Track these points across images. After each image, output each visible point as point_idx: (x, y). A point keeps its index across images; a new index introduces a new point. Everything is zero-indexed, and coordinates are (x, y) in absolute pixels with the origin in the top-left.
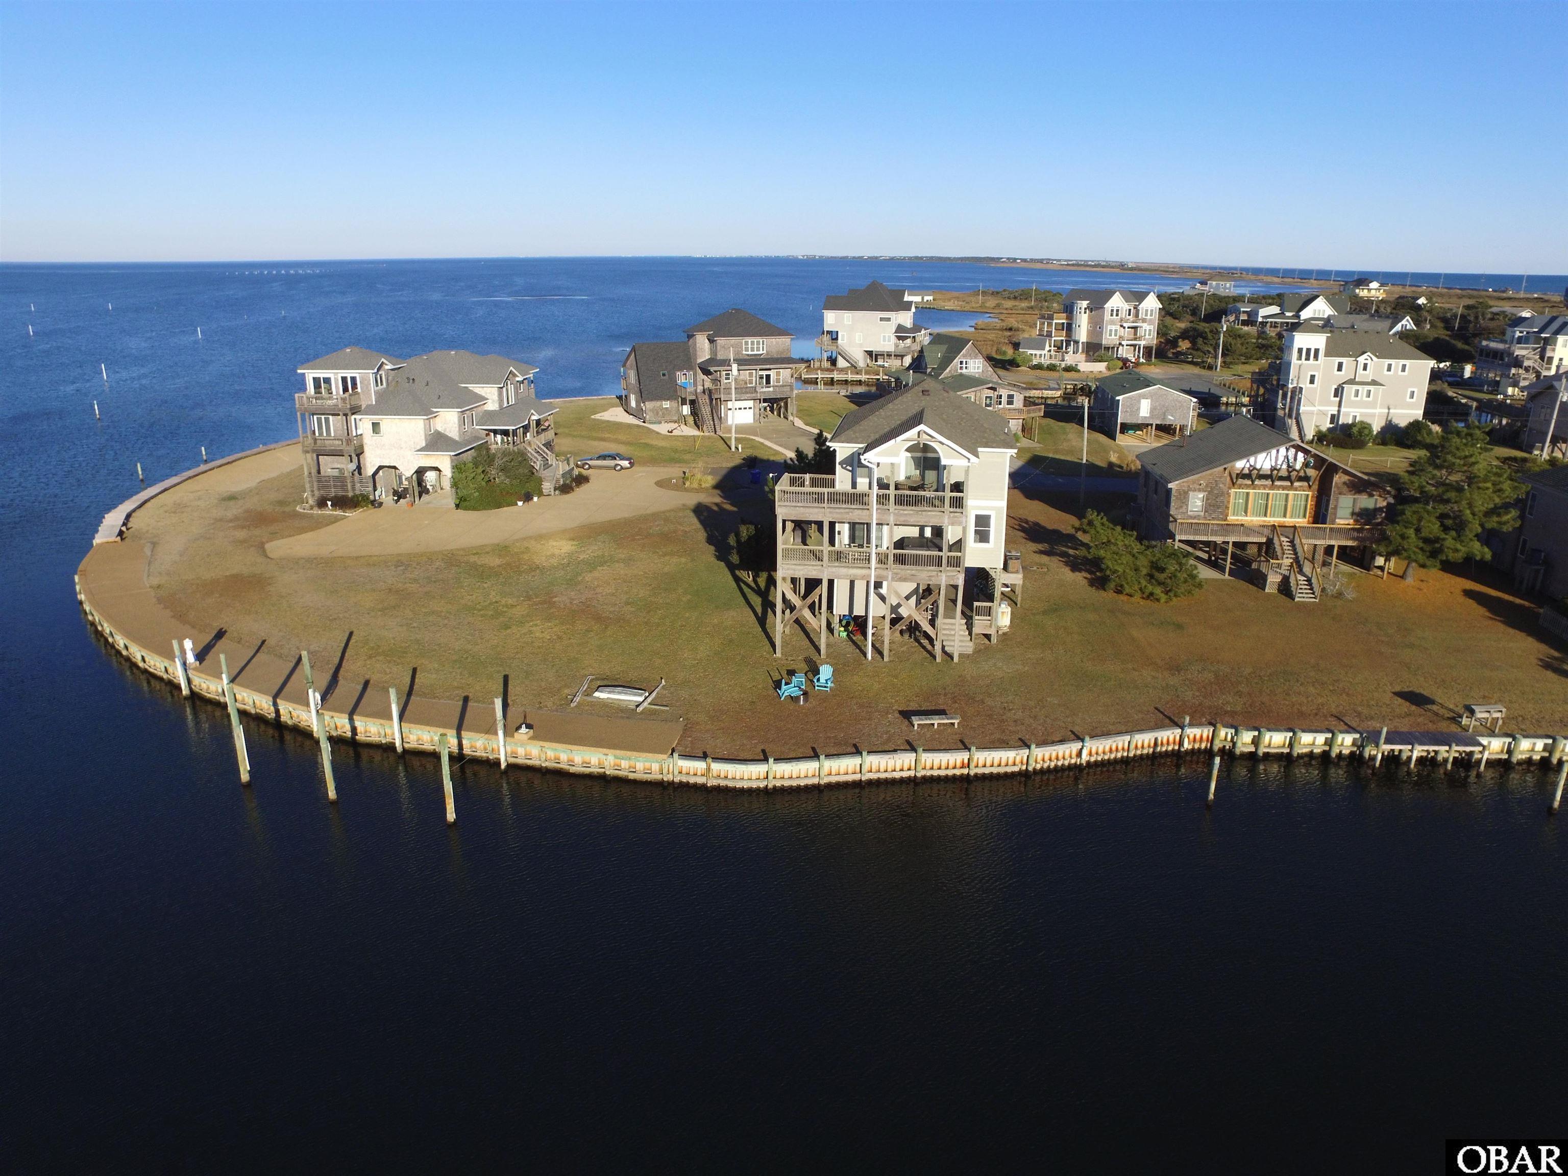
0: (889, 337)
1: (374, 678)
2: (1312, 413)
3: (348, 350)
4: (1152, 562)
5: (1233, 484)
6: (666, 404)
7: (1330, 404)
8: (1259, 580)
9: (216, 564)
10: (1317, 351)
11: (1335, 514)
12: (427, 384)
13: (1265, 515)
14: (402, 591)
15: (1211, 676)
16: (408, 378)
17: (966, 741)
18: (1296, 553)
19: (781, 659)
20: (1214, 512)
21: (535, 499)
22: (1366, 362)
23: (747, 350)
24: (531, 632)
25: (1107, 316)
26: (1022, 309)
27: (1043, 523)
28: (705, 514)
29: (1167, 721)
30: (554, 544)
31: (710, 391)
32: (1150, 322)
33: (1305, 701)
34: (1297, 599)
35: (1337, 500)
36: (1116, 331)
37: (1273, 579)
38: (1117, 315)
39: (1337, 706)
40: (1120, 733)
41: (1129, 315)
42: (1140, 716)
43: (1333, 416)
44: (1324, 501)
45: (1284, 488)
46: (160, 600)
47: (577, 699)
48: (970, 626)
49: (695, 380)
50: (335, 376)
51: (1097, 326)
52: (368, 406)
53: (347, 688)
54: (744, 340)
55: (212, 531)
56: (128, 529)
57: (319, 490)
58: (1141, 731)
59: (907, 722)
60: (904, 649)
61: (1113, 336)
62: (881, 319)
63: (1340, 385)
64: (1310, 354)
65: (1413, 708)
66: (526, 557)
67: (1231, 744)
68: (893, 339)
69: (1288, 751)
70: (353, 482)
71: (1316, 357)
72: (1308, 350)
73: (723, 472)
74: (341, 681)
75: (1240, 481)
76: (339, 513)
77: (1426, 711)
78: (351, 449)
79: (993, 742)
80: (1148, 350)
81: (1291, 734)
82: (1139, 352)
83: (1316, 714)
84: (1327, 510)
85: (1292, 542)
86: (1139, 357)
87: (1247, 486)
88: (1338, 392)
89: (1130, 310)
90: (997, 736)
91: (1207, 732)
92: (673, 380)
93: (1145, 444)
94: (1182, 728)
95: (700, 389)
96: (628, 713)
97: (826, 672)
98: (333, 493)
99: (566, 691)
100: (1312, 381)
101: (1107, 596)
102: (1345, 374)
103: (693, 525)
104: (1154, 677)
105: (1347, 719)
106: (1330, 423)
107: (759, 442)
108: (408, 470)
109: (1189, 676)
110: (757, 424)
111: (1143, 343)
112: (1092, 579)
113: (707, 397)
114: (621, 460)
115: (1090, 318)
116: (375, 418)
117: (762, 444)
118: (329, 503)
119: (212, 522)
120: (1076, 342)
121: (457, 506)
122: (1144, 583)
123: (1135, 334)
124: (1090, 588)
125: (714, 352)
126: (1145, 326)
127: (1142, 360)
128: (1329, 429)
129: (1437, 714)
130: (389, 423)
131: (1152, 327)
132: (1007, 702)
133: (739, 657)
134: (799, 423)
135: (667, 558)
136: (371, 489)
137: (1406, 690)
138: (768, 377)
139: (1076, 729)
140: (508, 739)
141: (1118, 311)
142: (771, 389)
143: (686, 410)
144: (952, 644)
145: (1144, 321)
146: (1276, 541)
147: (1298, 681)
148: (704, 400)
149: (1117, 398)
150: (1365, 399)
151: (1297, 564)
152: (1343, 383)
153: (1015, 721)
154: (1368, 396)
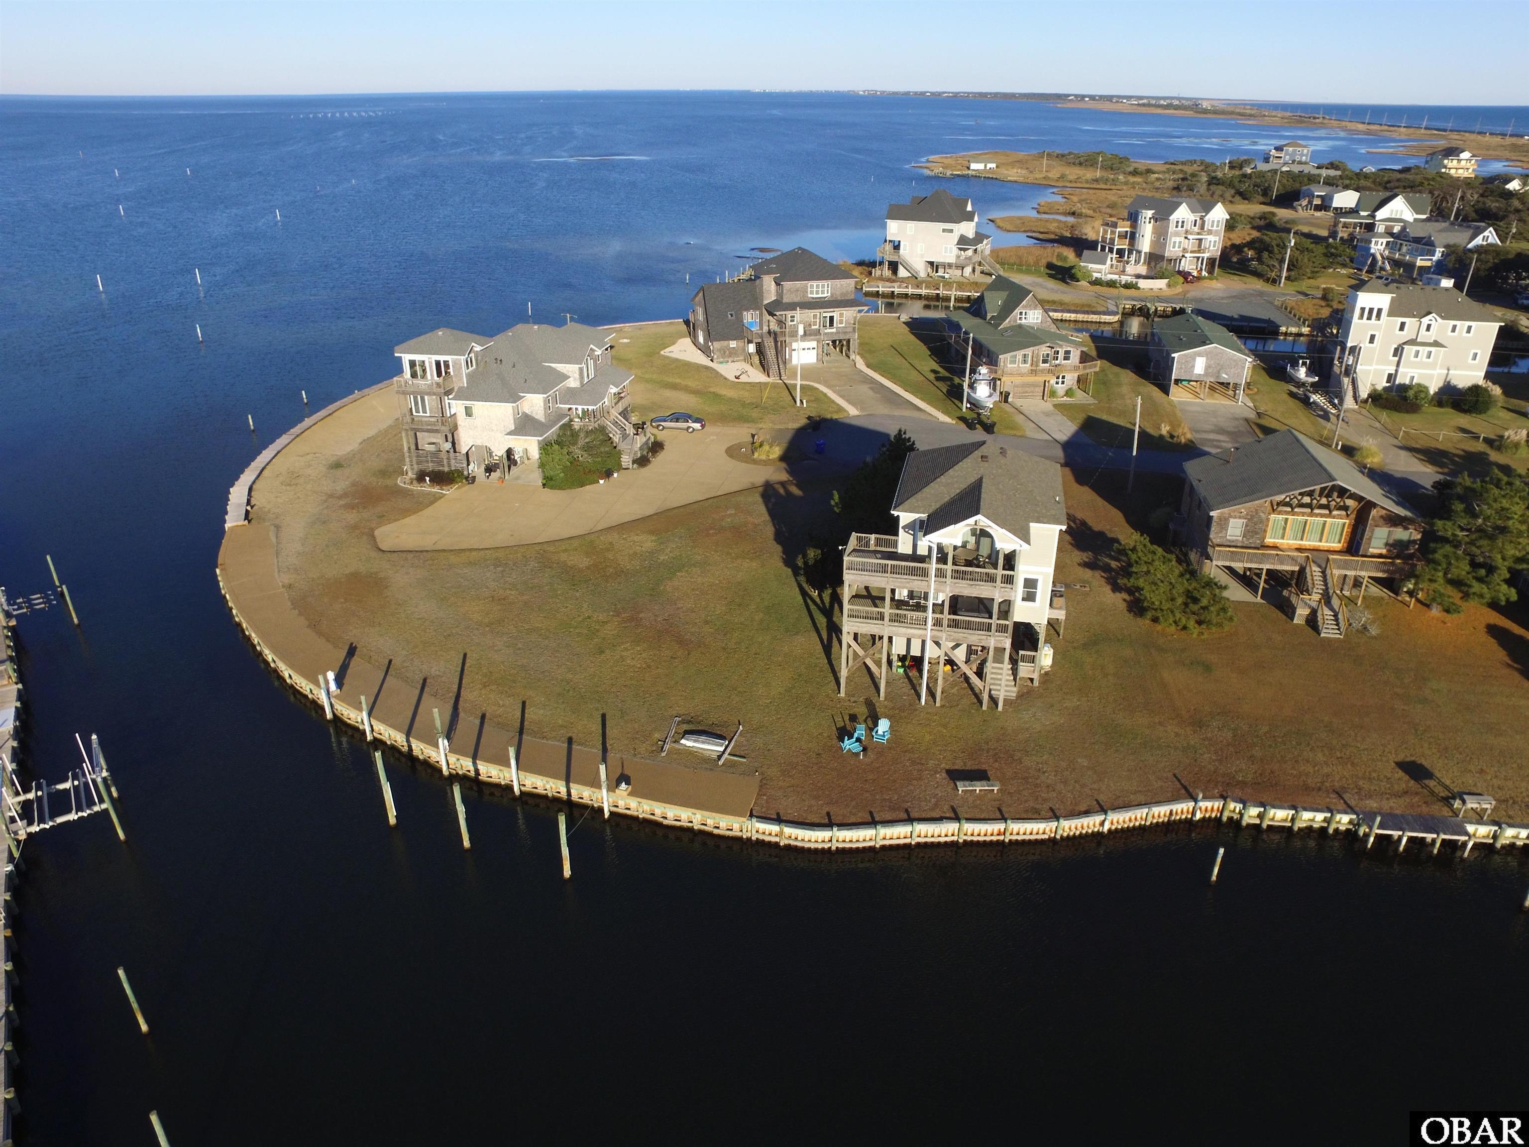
0: (951, 248)
1: (490, 711)
2: (1369, 372)
3: (440, 333)
4: (1189, 591)
5: (1274, 510)
6: (733, 344)
7: (1389, 363)
8: (1288, 610)
9: (335, 557)
10: (1380, 311)
11: (1369, 544)
12: (514, 366)
13: (1302, 539)
14: (504, 599)
15: (1230, 735)
16: (496, 359)
17: (1004, 809)
18: (1326, 584)
19: (843, 699)
20: (1252, 537)
21: (615, 475)
22: (1430, 322)
23: (812, 293)
24: (623, 658)
25: (1172, 228)
26: (1087, 182)
27: (1090, 523)
28: (773, 500)
29: (1183, 791)
30: (636, 538)
31: (775, 334)
32: (1217, 233)
33: (1312, 771)
34: (1322, 635)
35: (1372, 531)
36: (1180, 242)
37: (1302, 612)
38: (1182, 227)
39: (1341, 779)
40: (1140, 805)
41: (1195, 225)
42: (1160, 783)
43: (1390, 375)
44: (1359, 531)
45: (1322, 516)
46: (295, 604)
47: (667, 747)
48: (1015, 671)
49: (761, 320)
50: (431, 360)
51: (1161, 236)
52: (460, 389)
53: (468, 723)
54: (810, 283)
55: (325, 511)
56: (252, 507)
57: (418, 464)
58: (1159, 803)
59: (952, 785)
60: (954, 691)
61: (1176, 249)
62: (944, 231)
63: (1400, 345)
64: (1373, 314)
65: (1412, 783)
66: (610, 556)
67: (1239, 816)
68: (955, 251)
69: (1290, 825)
70: (448, 459)
71: (1378, 316)
72: (1371, 310)
73: (789, 436)
74: (462, 715)
75: (1281, 508)
76: (436, 489)
77: (1423, 787)
78: (445, 429)
79: (1027, 811)
80: (1211, 262)
81: (1294, 812)
82: (1202, 264)
83: (1320, 789)
84: (1362, 539)
85: (1323, 572)
86: (1201, 269)
87: (1287, 513)
88: (1398, 352)
89: (1196, 221)
90: (1031, 804)
91: (1218, 804)
92: (740, 319)
93: (1198, 400)
94: (1196, 801)
95: (765, 329)
96: (709, 763)
97: (884, 725)
98: (430, 467)
99: (657, 736)
100: (1372, 339)
101: (1144, 623)
102: (1407, 334)
103: (760, 515)
104: (1177, 735)
105: (1346, 796)
106: (1387, 382)
107: (822, 392)
108: (499, 452)
109: (1209, 735)
110: (820, 365)
111: (1206, 255)
112: (1131, 601)
113: (772, 340)
114: (694, 422)
115: (1154, 228)
116: (468, 403)
117: (825, 395)
118: (428, 479)
119: (324, 498)
120: (1139, 252)
121: (544, 485)
122: (1178, 615)
123: (1200, 245)
124: (1127, 614)
125: (780, 294)
126: (1211, 238)
127: (1204, 273)
128: (1385, 389)
129: (1432, 793)
130: (479, 407)
131: (1217, 239)
132: (1042, 763)
133: (807, 696)
134: (861, 364)
135: (739, 561)
136: (465, 465)
137: (1408, 759)
138: (832, 318)
139: (1102, 798)
140: (611, 793)
141: (1183, 222)
142: (834, 330)
143: (752, 348)
144: (999, 688)
145: (1210, 232)
146: (1308, 570)
147: (1308, 744)
148: (769, 343)
149: (1173, 355)
150: (1425, 360)
151: (1326, 598)
152: (1404, 343)
153: (1048, 787)
154: (1429, 357)
